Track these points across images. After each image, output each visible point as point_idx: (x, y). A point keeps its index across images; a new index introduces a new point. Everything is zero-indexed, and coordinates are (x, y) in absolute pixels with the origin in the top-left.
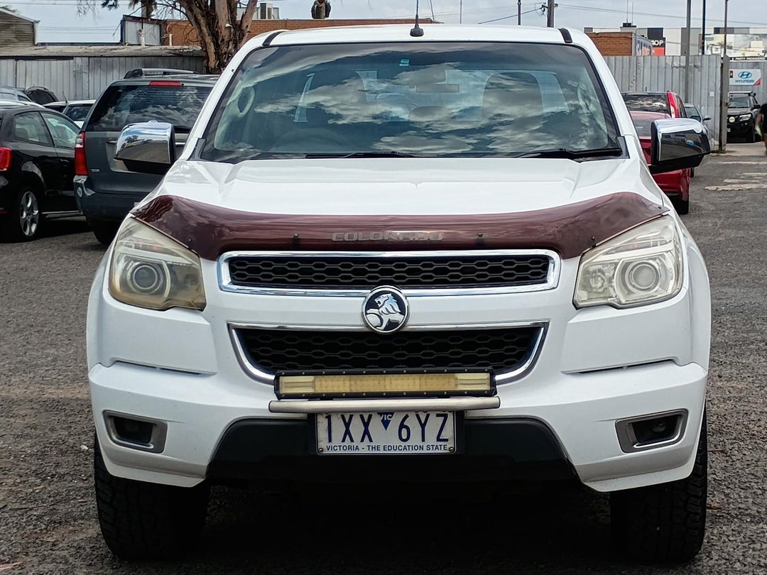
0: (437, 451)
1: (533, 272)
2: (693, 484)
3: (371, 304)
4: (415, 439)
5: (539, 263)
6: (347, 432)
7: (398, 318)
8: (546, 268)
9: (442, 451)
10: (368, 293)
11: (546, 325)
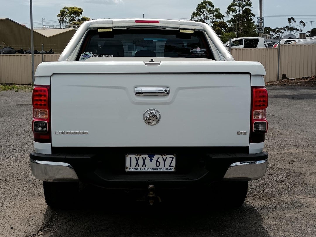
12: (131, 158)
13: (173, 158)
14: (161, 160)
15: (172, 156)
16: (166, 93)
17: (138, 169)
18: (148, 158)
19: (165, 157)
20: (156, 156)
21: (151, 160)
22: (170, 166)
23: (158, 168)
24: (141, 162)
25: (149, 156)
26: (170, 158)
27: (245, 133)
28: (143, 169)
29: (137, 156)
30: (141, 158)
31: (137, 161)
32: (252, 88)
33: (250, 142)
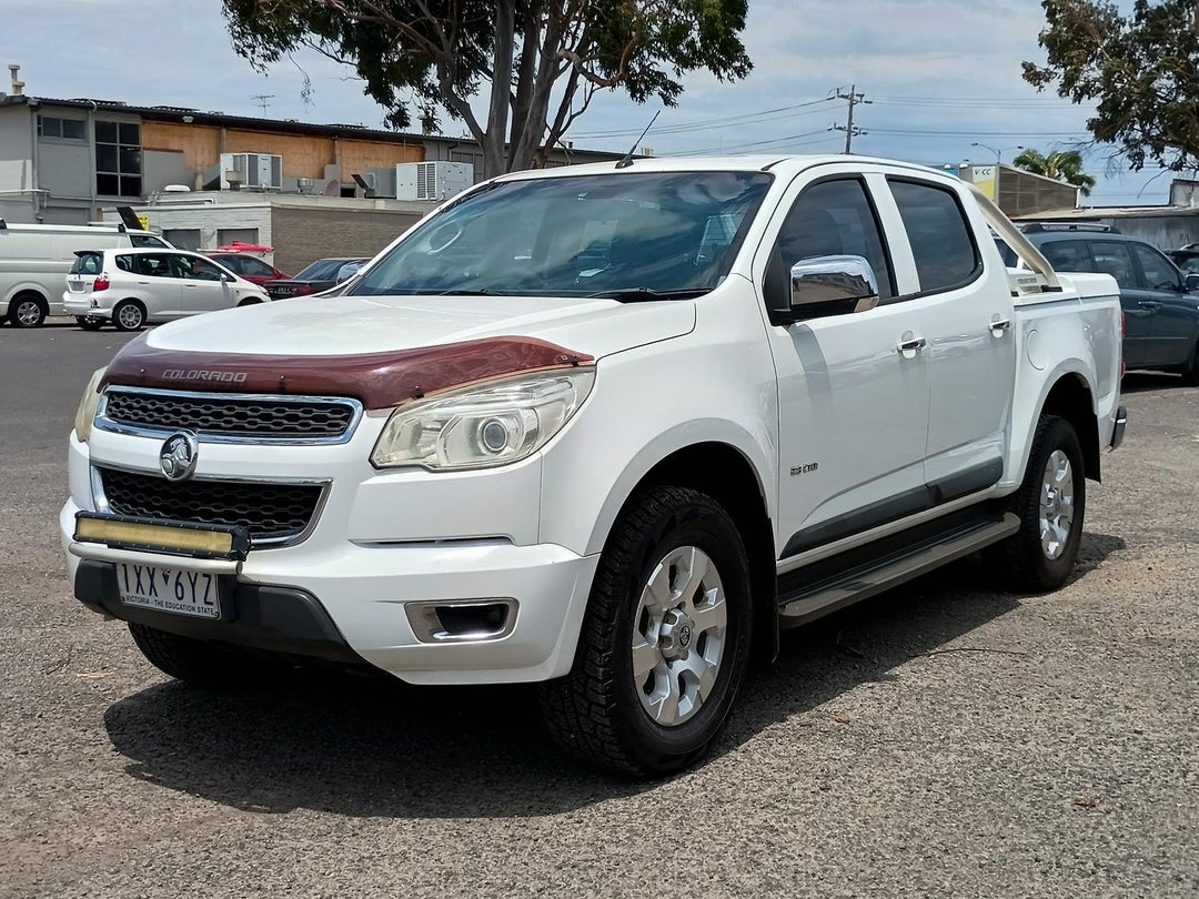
0: (205, 615)
1: (331, 423)
2: (592, 689)
3: (166, 449)
4: (188, 599)
5: (341, 413)
6: (139, 584)
7: (186, 464)
8: (348, 419)
9: (209, 615)
10: (167, 435)
11: (328, 484)
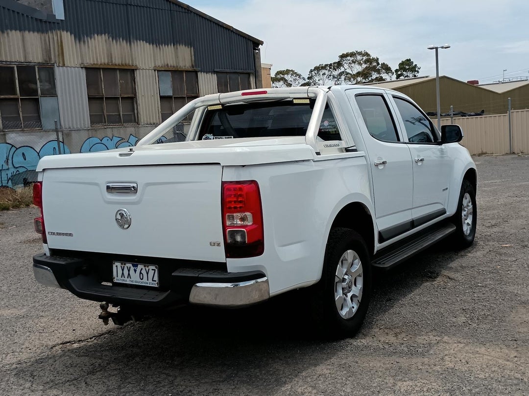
12: (117, 266)
13: (155, 270)
14: (144, 272)
15: (154, 268)
16: (134, 190)
17: (124, 280)
18: (132, 268)
19: (147, 269)
20: (140, 267)
21: (135, 271)
22: (153, 281)
23: (142, 281)
24: (126, 272)
25: (134, 266)
26: (152, 270)
27: (219, 245)
28: (128, 282)
29: (122, 264)
30: (126, 266)
31: (123, 270)
32: (223, 183)
33: (227, 257)
